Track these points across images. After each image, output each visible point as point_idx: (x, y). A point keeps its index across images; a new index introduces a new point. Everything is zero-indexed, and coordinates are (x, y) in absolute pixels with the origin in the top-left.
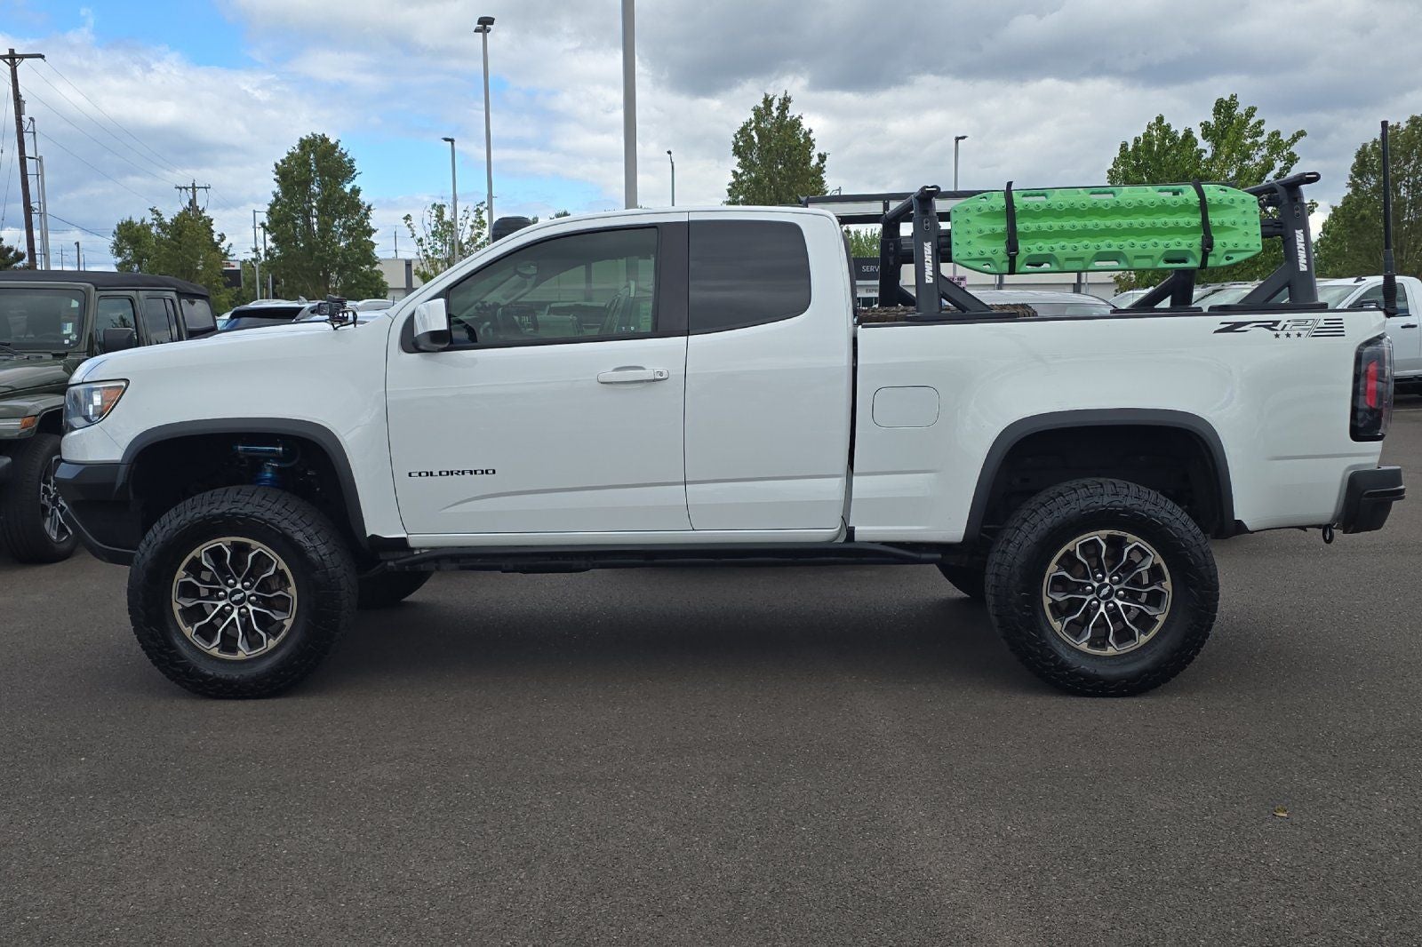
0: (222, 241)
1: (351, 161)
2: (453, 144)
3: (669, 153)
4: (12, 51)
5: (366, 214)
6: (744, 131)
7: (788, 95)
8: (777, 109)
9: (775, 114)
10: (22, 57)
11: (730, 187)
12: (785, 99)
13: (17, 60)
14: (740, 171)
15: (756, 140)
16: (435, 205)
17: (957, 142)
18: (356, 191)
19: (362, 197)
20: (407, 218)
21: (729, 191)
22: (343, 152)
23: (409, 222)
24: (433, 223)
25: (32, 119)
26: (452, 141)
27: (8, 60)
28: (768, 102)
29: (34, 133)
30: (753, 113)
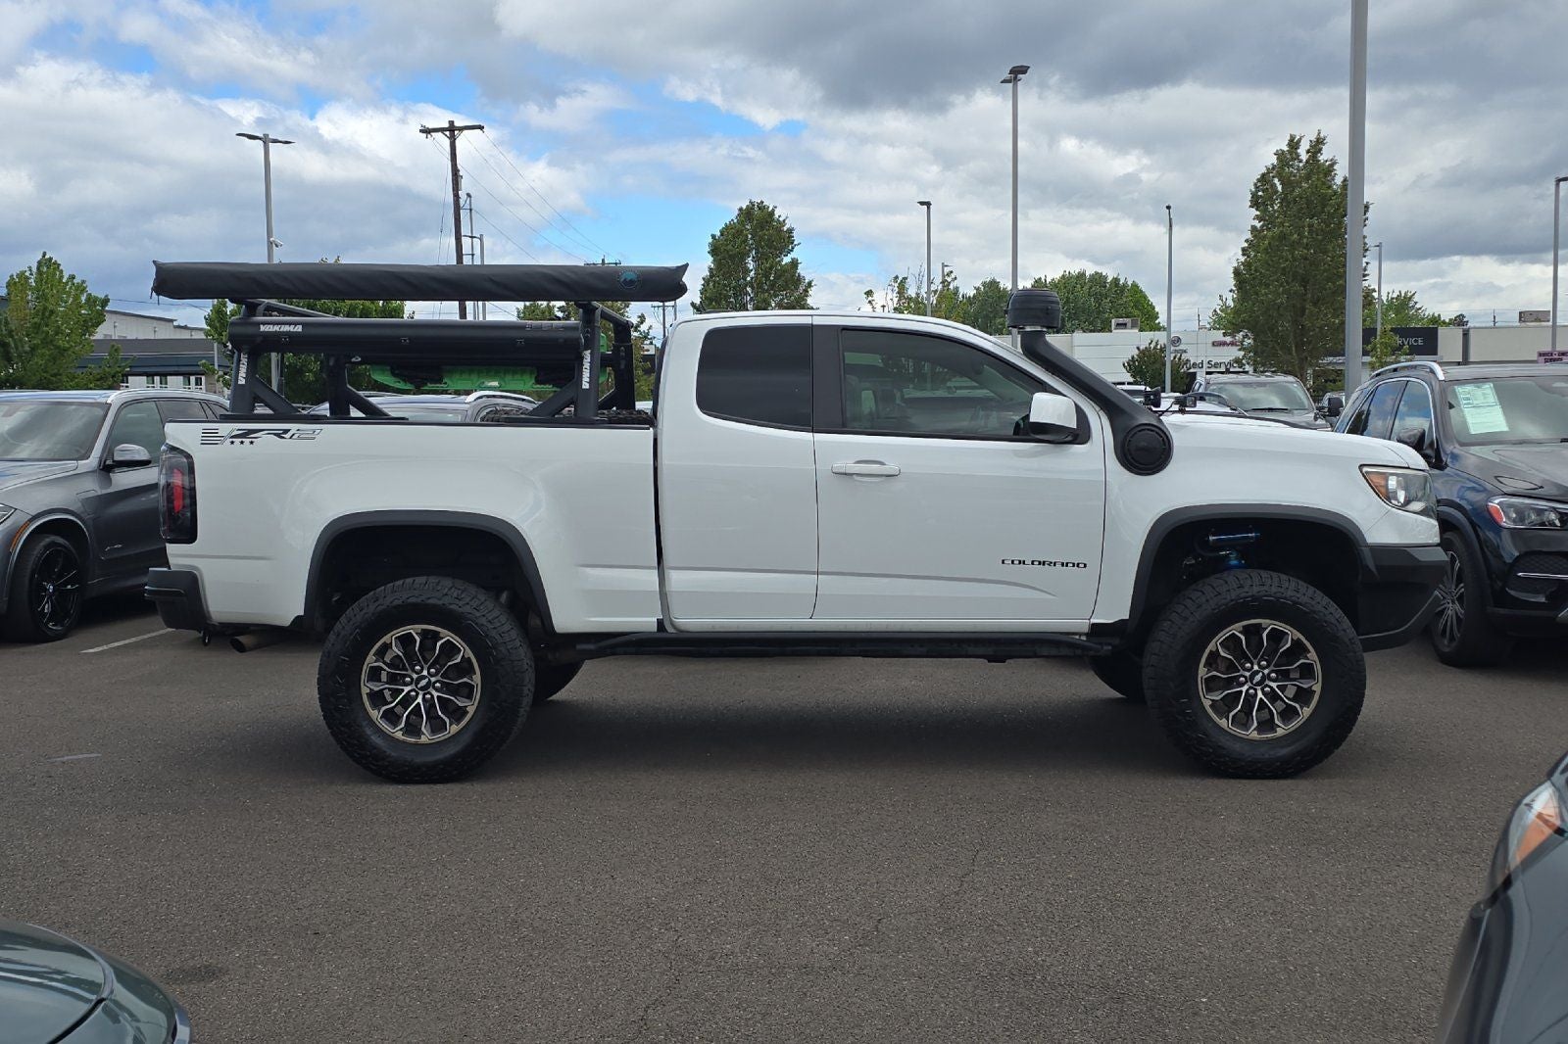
0: (642, 323)
1: (790, 231)
2: (929, 208)
3: (1168, 207)
4: (451, 123)
5: (806, 291)
6: (1264, 179)
7: (1322, 135)
8: (1308, 152)
9: (1304, 157)
10: (461, 129)
11: (1246, 245)
12: (1318, 139)
13: (456, 132)
14: (1258, 225)
15: (1280, 188)
16: (897, 277)
17: (1557, 185)
18: (795, 264)
19: (801, 270)
20: (869, 293)
21: (1243, 250)
22: (781, 219)
23: (870, 298)
24: (896, 300)
25: (469, 195)
26: (928, 204)
27: (448, 133)
28: (1294, 144)
29: (471, 210)
30: (1275, 157)
